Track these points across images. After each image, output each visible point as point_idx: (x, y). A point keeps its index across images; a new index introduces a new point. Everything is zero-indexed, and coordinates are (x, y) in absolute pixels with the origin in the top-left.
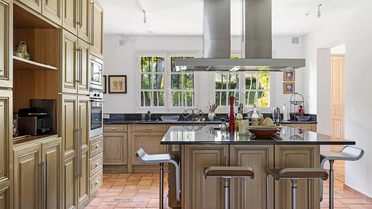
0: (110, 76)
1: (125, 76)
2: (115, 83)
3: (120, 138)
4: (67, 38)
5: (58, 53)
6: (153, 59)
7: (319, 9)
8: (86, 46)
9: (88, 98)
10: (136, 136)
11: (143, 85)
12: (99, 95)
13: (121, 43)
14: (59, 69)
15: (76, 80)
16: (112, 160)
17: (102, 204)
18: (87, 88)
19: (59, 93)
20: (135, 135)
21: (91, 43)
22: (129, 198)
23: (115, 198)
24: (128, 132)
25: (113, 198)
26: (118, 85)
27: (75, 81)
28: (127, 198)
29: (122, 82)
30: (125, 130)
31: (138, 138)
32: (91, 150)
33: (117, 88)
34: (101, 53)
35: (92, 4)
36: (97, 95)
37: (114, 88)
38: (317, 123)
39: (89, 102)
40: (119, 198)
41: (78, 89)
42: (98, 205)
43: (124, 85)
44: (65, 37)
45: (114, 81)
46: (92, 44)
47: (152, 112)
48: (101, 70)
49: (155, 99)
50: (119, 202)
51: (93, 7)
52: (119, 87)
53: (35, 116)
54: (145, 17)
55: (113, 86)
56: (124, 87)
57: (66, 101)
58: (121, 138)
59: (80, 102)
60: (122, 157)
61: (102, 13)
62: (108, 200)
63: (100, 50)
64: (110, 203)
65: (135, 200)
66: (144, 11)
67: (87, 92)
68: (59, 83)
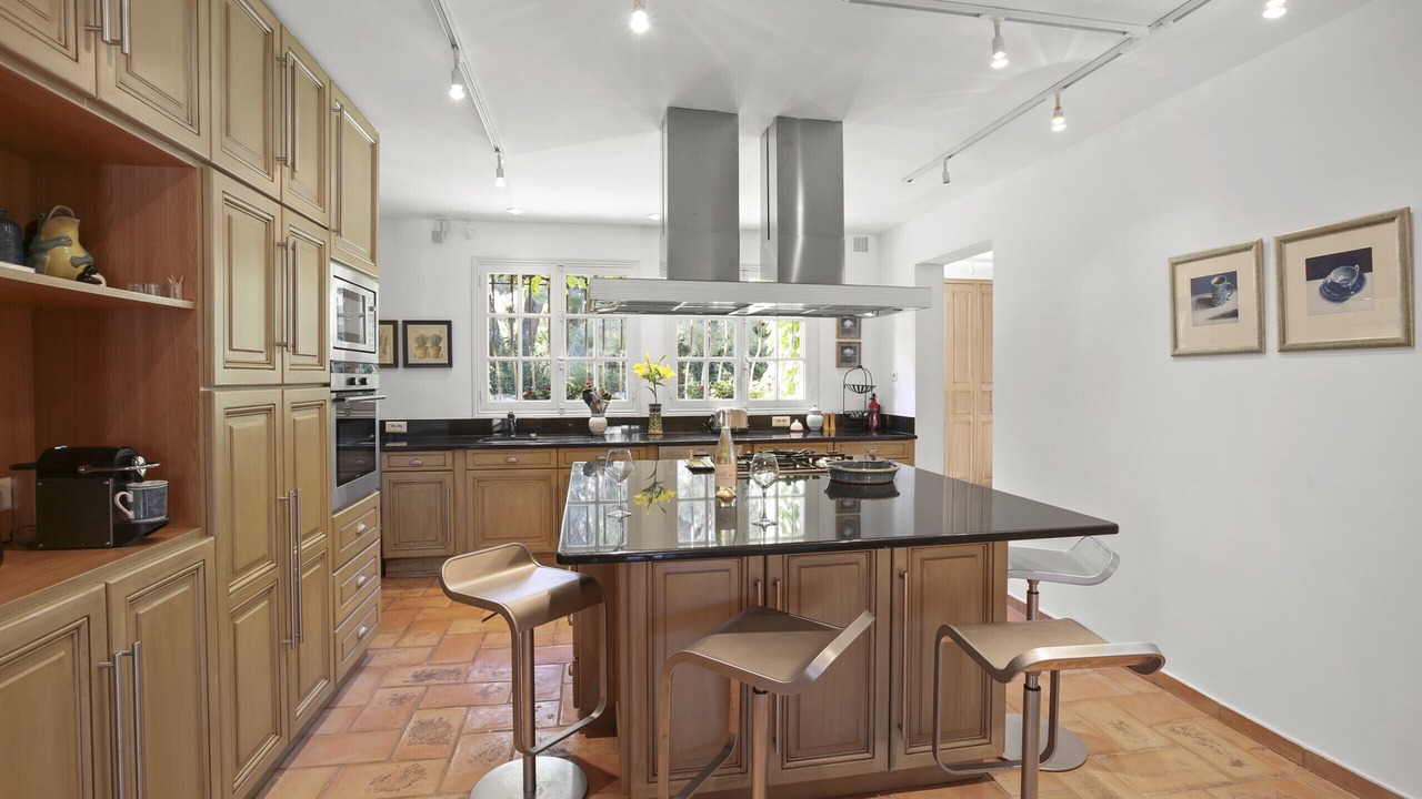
0: (406, 323)
1: (448, 323)
2: (422, 342)
3: (434, 485)
4: (236, 205)
5: (195, 250)
6: (520, 279)
7: (945, 165)
8: (318, 235)
9: (326, 394)
10: (478, 480)
11: (495, 344)
12: (363, 382)
13: (437, 237)
14: (199, 307)
15: (278, 340)
16: (412, 544)
17: (376, 696)
18: (321, 362)
19: (202, 389)
20: (475, 478)
21: (334, 227)
22: (457, 666)
23: (419, 669)
24: (456, 469)
25: (413, 670)
26: (428, 345)
27: (271, 344)
28: (452, 668)
29: (440, 339)
30: (449, 467)
31: (481, 484)
32: (337, 546)
33: (426, 354)
34: (373, 259)
35: (336, 110)
36: (357, 381)
37: (419, 353)
38: (916, 437)
39: (328, 404)
40: (429, 669)
41: (287, 366)
42: (363, 702)
43: (444, 344)
44: (226, 200)
45: (417, 335)
46: (339, 232)
47: (519, 415)
48: (371, 309)
49: (527, 383)
50: (428, 687)
51: (340, 120)
52: (431, 351)
53: (108, 475)
54: (500, 166)
55: (417, 348)
56: (444, 351)
57: (230, 414)
58: (438, 486)
59: (295, 408)
60: (440, 537)
61: (374, 147)
62: (395, 682)
63: (366, 250)
64: (400, 692)
65: (475, 674)
66: (497, 150)
67: (323, 377)
68: (200, 354)
